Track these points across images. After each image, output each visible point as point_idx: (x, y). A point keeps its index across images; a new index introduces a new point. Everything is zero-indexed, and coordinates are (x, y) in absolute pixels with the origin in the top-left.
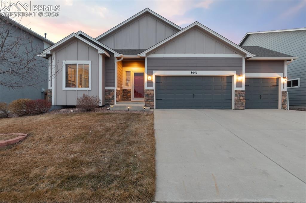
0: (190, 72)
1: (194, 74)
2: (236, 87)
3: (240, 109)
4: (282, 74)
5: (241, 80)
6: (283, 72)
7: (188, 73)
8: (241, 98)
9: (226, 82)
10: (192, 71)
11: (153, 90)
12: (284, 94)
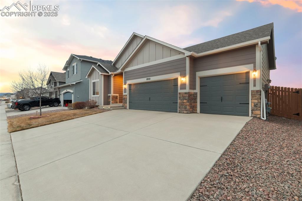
0: (146, 79)
1: (149, 81)
2: (180, 89)
3: (184, 113)
4: (252, 65)
5: (185, 82)
6: (254, 63)
7: (144, 80)
8: (185, 101)
9: (173, 85)
10: (147, 78)
11: (126, 95)
12: (255, 94)
